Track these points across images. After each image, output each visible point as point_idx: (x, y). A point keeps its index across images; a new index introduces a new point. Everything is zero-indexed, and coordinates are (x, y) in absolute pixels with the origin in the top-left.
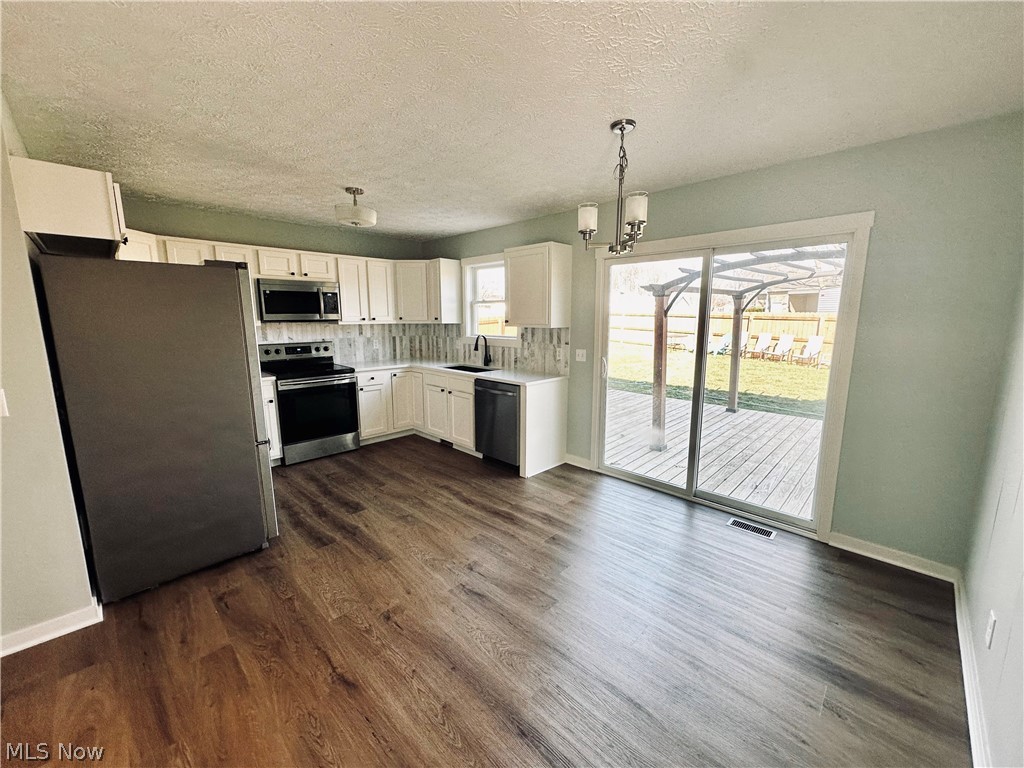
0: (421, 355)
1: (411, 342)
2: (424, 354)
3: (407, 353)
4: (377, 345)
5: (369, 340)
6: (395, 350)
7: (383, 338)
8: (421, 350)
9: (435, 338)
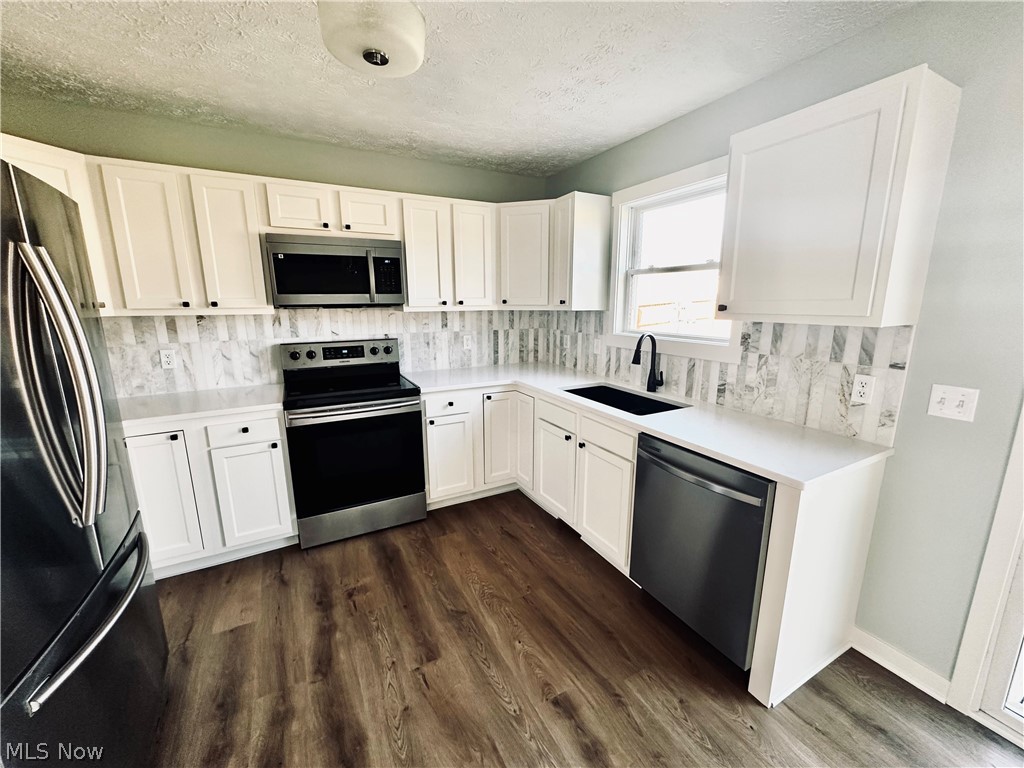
0: (536, 358)
1: (521, 339)
2: (540, 355)
3: (515, 357)
4: (469, 344)
5: (457, 335)
6: (496, 352)
7: (480, 333)
8: (536, 351)
9: (558, 333)
